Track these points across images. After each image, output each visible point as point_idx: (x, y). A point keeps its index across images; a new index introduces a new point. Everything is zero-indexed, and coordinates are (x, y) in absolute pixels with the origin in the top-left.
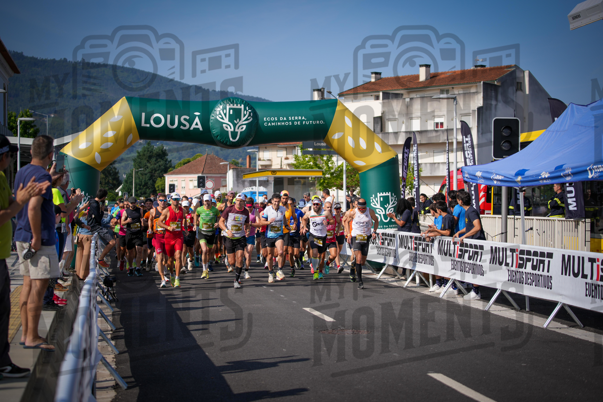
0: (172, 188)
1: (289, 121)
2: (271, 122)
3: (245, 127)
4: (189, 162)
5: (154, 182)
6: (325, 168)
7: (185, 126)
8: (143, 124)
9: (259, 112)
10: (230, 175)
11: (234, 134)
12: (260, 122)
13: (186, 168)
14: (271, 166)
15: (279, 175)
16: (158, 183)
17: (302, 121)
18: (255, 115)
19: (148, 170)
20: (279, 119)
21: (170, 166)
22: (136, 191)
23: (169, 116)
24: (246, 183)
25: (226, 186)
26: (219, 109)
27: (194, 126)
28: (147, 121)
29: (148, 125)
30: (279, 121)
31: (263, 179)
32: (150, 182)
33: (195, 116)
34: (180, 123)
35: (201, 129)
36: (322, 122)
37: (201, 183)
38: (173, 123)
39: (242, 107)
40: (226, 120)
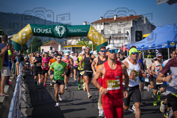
0: (43, 50)
1: (76, 31)
2: (71, 31)
3: (64, 33)
4: (48, 42)
5: (38, 48)
6: (87, 44)
7: (46, 32)
8: (34, 32)
9: (68, 28)
10: (60, 46)
11: (61, 35)
12: (68, 31)
13: (47, 44)
14: (71, 44)
15: (74, 46)
16: (39, 49)
17: (80, 31)
18: (67, 29)
19: (36, 45)
21: (42, 44)
22: (32, 51)
23: (42, 29)
24: (64, 49)
26: (56, 27)
27: (49, 32)
29: (36, 32)
30: (74, 31)
31: (69, 47)
32: (36, 48)
33: (49, 29)
34: (45, 31)
35: (51, 33)
36: (86, 31)
37: (51, 49)
38: (43, 31)
39: (63, 27)
40: (58, 31)
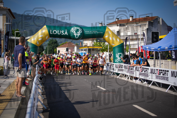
0: (59, 51)
1: (92, 32)
2: (87, 32)
3: (80, 34)
4: (64, 44)
5: (54, 50)
6: (103, 46)
7: (63, 34)
8: (51, 33)
9: (84, 30)
10: (76, 48)
11: (77, 36)
12: (84, 32)
13: (63, 46)
14: (87, 45)
15: (89, 48)
16: (55, 50)
17: (96, 32)
18: (83, 31)
19: (52, 46)
21: (58, 45)
22: (49, 52)
23: (58, 31)
24: (80, 50)
25: (74, 51)
26: (72, 29)
27: (65, 34)
30: (90, 32)
31: (85, 49)
32: (53, 50)
33: (66, 31)
34: (61, 33)
35: (67, 35)
36: (102, 33)
37: (67, 50)
38: (59, 33)
39: (79, 28)
40: (75, 32)
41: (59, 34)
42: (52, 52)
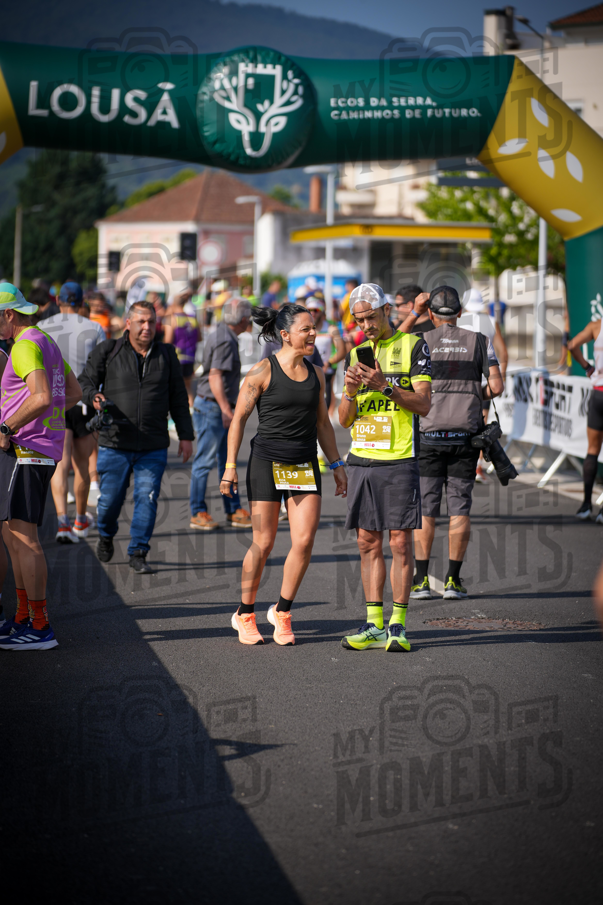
0: (115, 259)
1: (391, 107)
2: (348, 109)
3: (283, 121)
4: (161, 190)
5: (71, 242)
6: (503, 218)
7: (134, 115)
8: (33, 110)
9: (321, 86)
10: (265, 229)
11: (256, 138)
12: (321, 108)
13: (154, 206)
14: (372, 205)
15: (382, 234)
16: (81, 245)
17: (424, 108)
18: (309, 94)
19: (54, 212)
20: (367, 102)
21: (114, 202)
22: (24, 265)
23: (96, 92)
24: (307, 253)
25: (251, 256)
26: (220, 78)
27: (158, 116)
28: (44, 101)
29: (44, 113)
30: (367, 107)
31: (344, 243)
32: (60, 242)
33: (162, 91)
34: (124, 109)
35: (175, 124)
36: (474, 112)
37: (189, 248)
38: (105, 108)
39: (276, 71)
40: (235, 104)
41: (104, 119)
42: (56, 266)
